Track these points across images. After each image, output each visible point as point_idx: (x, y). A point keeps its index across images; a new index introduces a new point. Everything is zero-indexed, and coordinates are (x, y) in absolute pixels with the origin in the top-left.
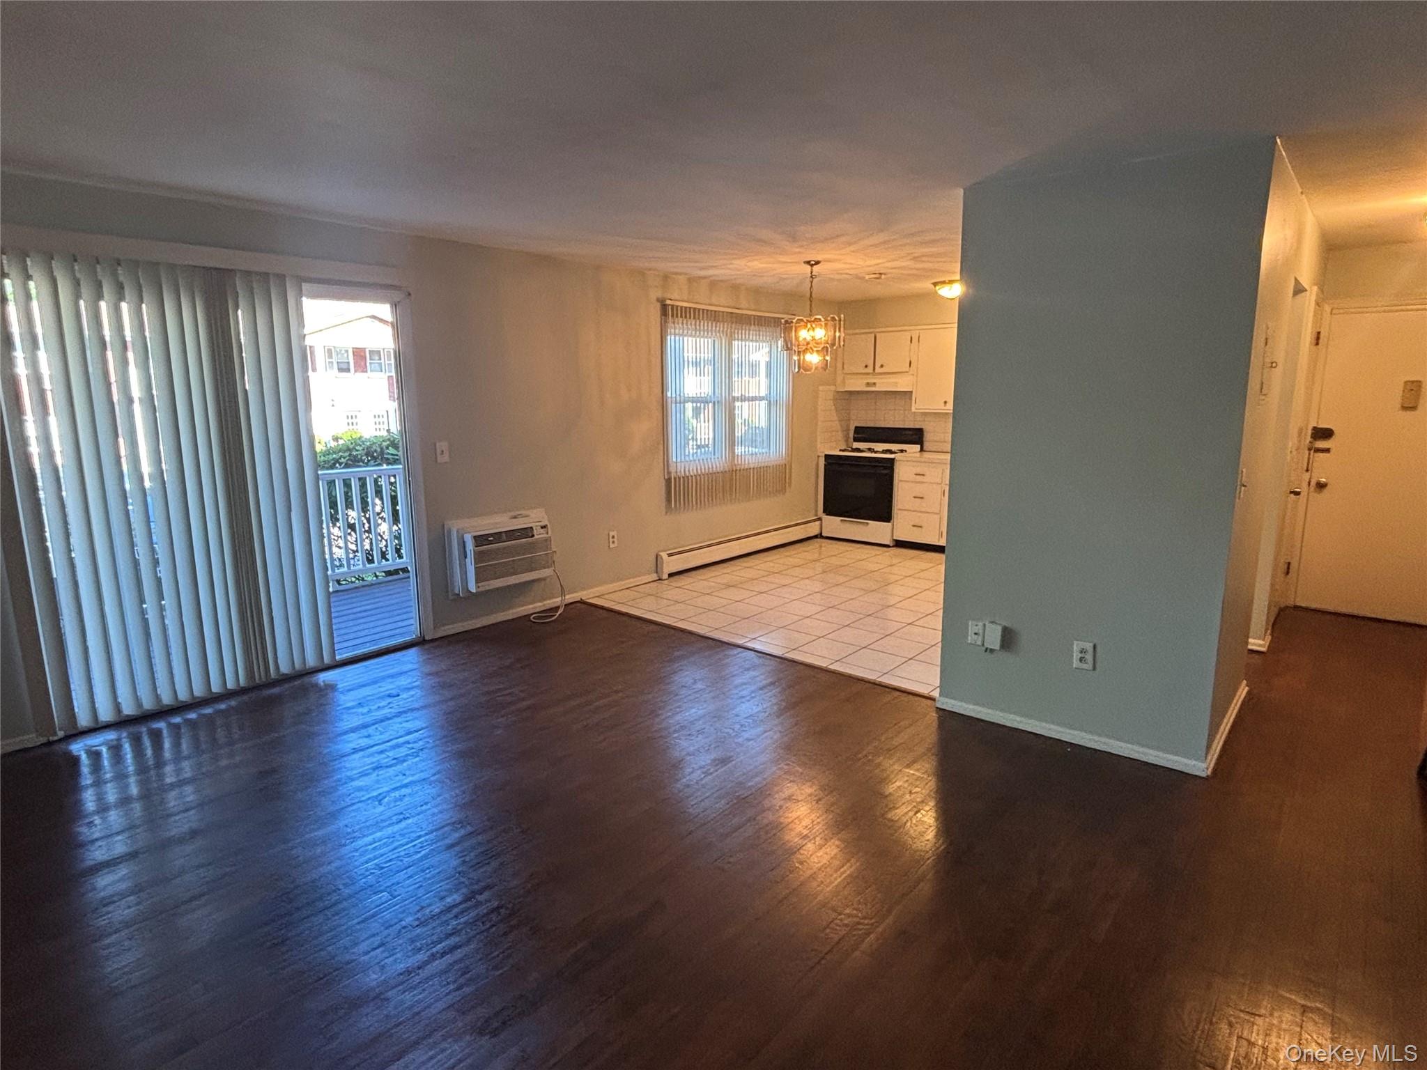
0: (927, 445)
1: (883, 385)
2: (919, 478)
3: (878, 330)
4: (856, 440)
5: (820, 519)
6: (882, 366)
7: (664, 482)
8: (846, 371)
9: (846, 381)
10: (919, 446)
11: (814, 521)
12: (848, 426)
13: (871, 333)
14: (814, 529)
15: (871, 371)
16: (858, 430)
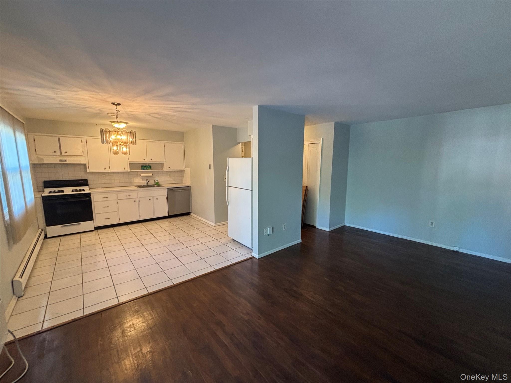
0: (90, 186)
2: (105, 199)
3: (60, 135)
4: (46, 187)
5: (45, 229)
6: (66, 152)
8: (39, 153)
13: (56, 136)
15: (59, 154)
16: (45, 182)
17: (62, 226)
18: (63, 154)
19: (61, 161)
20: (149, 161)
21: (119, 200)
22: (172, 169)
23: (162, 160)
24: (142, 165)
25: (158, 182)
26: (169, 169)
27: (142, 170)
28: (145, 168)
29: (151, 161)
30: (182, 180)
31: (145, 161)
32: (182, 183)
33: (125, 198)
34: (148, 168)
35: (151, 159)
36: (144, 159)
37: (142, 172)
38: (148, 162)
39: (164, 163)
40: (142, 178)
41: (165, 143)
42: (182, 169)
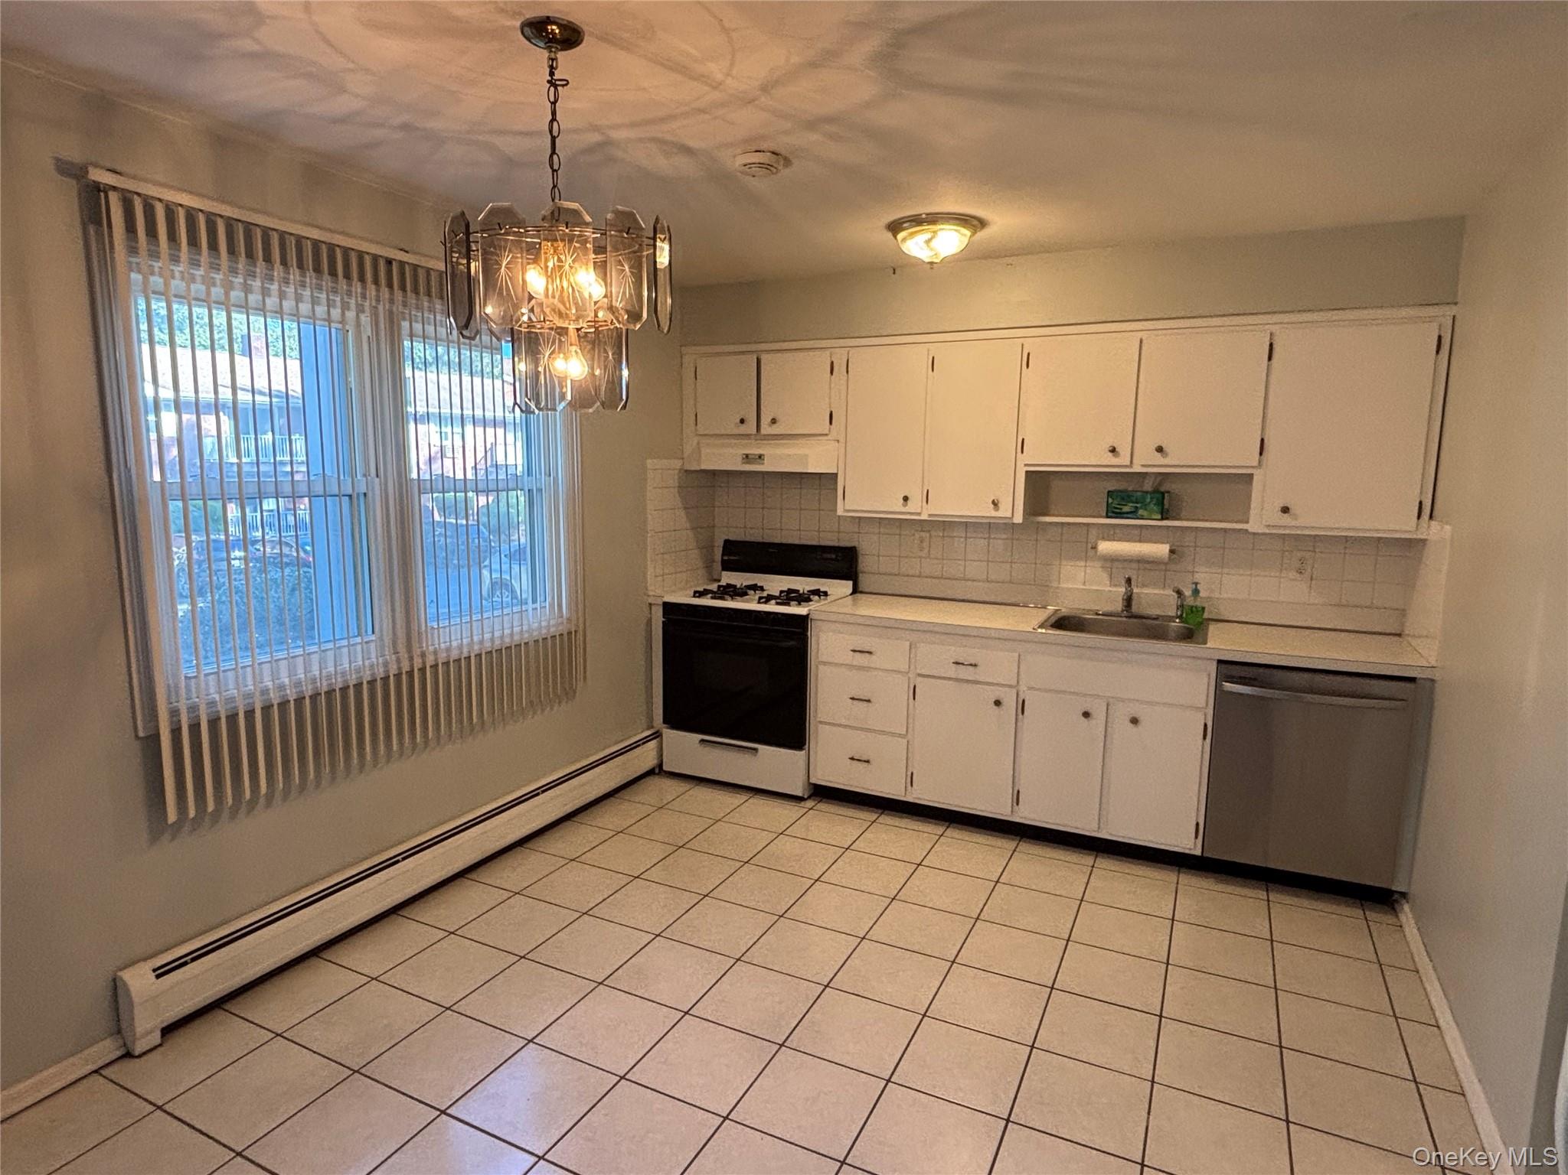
0: (865, 581)
1: (779, 459)
2: (860, 659)
3: (763, 347)
4: (727, 566)
5: (657, 735)
6: (774, 421)
7: (136, 746)
8: (701, 430)
9: (703, 451)
10: (850, 583)
11: (646, 740)
12: (712, 539)
13: (752, 352)
14: (645, 758)
15: (754, 431)
16: (729, 546)
17: (702, 741)
18: (766, 429)
19: (747, 458)
20: (1145, 461)
21: (920, 679)
22: (1311, 519)
23: (1236, 456)
24: (1113, 486)
25: (1198, 603)
26: (1286, 520)
27: (1108, 517)
28: (1126, 509)
29: (1158, 459)
30: (1403, 613)
31: (1120, 463)
32: (1399, 635)
33: (952, 671)
34: (1145, 507)
35: (1160, 449)
36: (1113, 450)
37: (1110, 534)
38: (1137, 469)
39: (1251, 476)
40: (1108, 565)
41: (1275, 328)
42: (1401, 523)
